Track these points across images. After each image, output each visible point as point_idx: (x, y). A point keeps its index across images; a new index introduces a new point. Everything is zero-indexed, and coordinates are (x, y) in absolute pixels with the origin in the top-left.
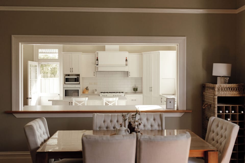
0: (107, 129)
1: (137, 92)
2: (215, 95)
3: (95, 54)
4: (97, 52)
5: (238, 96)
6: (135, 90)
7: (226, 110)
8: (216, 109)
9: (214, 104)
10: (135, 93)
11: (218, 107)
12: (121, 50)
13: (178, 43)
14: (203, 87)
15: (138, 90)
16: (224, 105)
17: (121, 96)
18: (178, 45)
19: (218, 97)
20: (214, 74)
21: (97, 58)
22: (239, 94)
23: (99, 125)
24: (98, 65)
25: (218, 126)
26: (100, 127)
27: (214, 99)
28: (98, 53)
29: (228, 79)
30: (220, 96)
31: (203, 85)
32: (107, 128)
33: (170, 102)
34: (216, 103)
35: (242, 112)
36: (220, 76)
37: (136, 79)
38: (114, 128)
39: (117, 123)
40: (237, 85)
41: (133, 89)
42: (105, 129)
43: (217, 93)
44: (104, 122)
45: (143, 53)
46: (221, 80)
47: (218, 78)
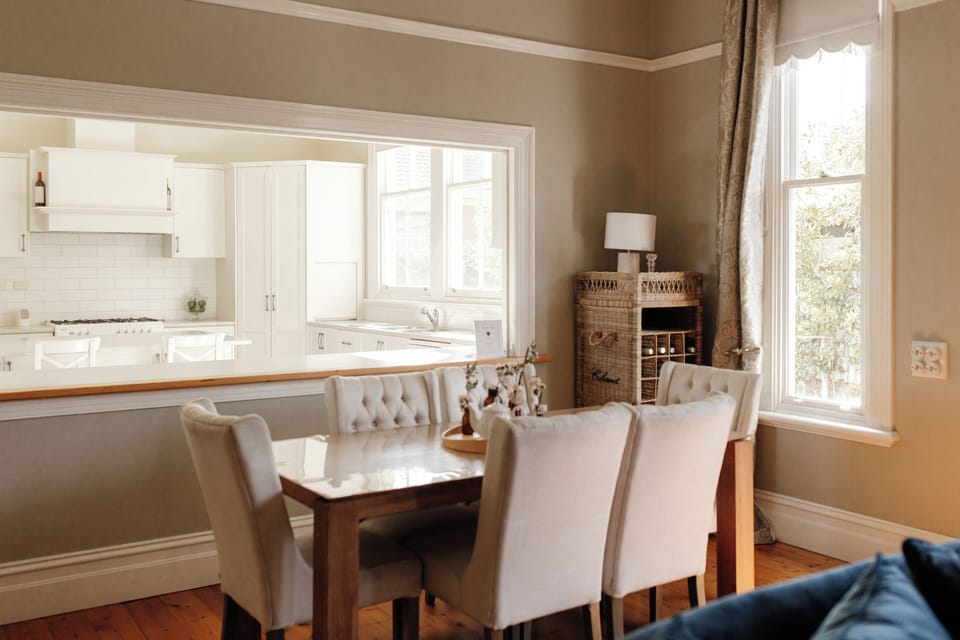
0: (376, 426)
1: (200, 315)
2: (636, 306)
3: (28, 159)
4: (45, 149)
5: (684, 304)
6: (195, 307)
7: (660, 345)
8: (639, 344)
9: (632, 330)
10: (197, 320)
11: (644, 338)
12: (142, 147)
13: (509, 146)
14: (579, 285)
15: (205, 307)
16: (657, 333)
17: (149, 331)
18: (508, 151)
19: (645, 311)
20: (611, 243)
21: (40, 174)
22: (687, 299)
23: (352, 418)
24: (44, 205)
25: (690, 385)
26: (356, 424)
27: (631, 315)
28: (45, 155)
29: (653, 260)
30: (648, 305)
31: (580, 279)
32: (376, 422)
33: (488, 334)
34: (639, 326)
35: (693, 350)
36: (626, 251)
37: (197, 264)
38: (397, 420)
39: (404, 405)
40: (682, 274)
41: (189, 303)
42: (370, 426)
43: (640, 298)
44: (365, 402)
45: (235, 164)
46: (631, 261)
47: (621, 255)
